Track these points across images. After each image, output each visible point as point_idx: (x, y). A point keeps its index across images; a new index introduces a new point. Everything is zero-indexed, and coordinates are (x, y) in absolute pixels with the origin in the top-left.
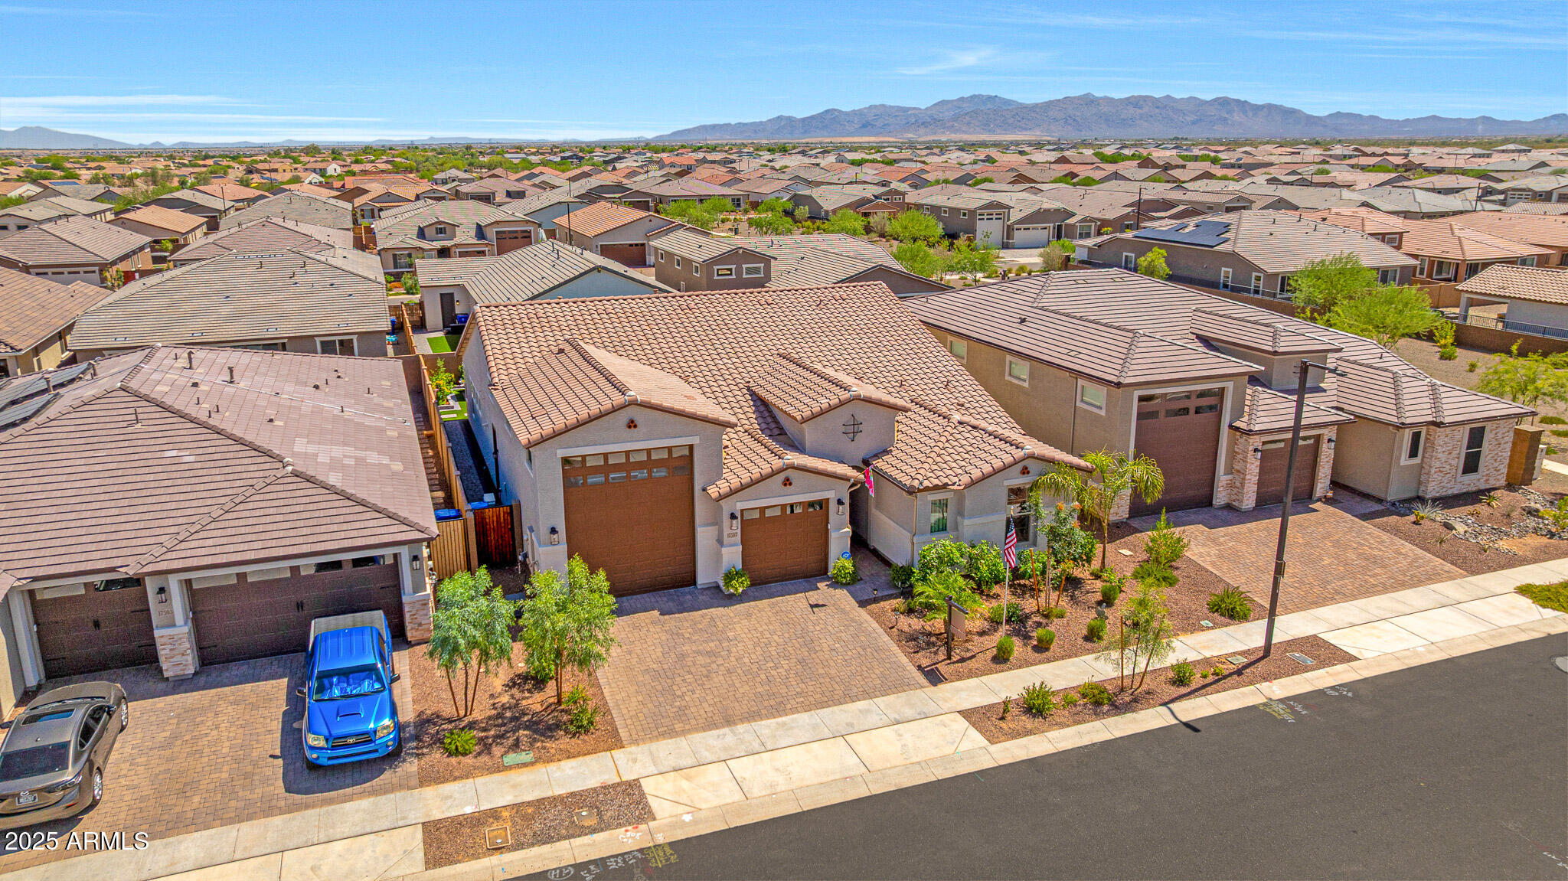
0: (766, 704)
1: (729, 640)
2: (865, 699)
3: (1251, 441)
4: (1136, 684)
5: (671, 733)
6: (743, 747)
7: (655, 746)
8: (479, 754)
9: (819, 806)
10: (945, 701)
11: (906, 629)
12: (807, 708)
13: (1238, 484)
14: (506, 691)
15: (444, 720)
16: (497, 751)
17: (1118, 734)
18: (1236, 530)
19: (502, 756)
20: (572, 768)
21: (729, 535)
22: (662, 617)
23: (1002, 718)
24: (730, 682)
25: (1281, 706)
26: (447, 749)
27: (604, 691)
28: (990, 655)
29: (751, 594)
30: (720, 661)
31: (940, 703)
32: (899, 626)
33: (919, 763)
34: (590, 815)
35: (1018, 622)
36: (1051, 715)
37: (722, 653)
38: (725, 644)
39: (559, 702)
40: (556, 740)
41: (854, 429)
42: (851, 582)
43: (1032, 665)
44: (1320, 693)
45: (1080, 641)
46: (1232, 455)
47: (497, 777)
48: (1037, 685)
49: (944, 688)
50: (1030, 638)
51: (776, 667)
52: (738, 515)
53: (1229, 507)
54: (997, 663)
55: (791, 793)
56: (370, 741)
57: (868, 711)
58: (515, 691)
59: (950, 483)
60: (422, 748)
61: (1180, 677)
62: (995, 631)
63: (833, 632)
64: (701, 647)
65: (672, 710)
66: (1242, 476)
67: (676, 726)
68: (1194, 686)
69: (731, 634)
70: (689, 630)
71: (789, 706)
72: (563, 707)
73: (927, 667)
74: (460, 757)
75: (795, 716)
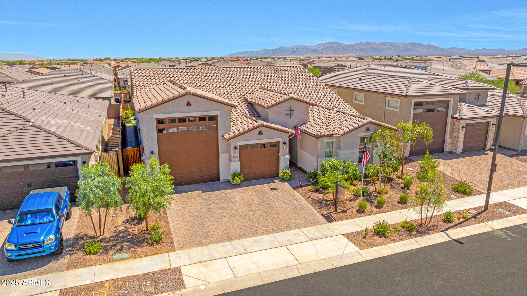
0: (248, 231)
1: (232, 203)
2: (297, 229)
3: (461, 123)
4: (428, 222)
5: (200, 244)
6: (236, 251)
7: (190, 250)
8: (101, 254)
9: (273, 281)
10: (336, 229)
11: (315, 198)
12: (268, 233)
13: (455, 142)
14: (123, 225)
15: (89, 237)
16: (111, 252)
17: (424, 245)
18: (456, 161)
19: (113, 255)
20: (147, 261)
21: (234, 157)
22: (202, 193)
23: (365, 238)
24: (231, 221)
25: (501, 232)
26: (86, 251)
27: (170, 224)
28: (355, 210)
29: (244, 184)
30: (228, 211)
31: (333, 231)
32: (312, 197)
33: (325, 259)
34: (151, 285)
35: (367, 195)
36: (389, 236)
37: (229, 208)
38: (230, 204)
39: (147, 230)
40: (142, 247)
41: (290, 113)
42: (289, 179)
43: (375, 214)
44: (518, 226)
45: (397, 204)
46: (452, 130)
47: (108, 265)
48: (381, 221)
49: (334, 225)
50: (373, 202)
51: (254, 215)
52: (238, 147)
53: (450, 152)
54: (359, 213)
55: (258, 274)
56: (41, 246)
57: (298, 234)
58: (128, 225)
59: (334, 134)
60: (73, 251)
61: (448, 219)
62: (357, 199)
63: (281, 199)
64: (219, 206)
65: (202, 233)
66: (457, 139)
67: (203, 241)
68: (455, 223)
69: (233, 200)
70: (214, 199)
71: (259, 232)
72: (148, 232)
73: (326, 214)
74: (92, 255)
75: (262, 236)
